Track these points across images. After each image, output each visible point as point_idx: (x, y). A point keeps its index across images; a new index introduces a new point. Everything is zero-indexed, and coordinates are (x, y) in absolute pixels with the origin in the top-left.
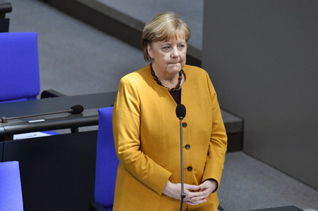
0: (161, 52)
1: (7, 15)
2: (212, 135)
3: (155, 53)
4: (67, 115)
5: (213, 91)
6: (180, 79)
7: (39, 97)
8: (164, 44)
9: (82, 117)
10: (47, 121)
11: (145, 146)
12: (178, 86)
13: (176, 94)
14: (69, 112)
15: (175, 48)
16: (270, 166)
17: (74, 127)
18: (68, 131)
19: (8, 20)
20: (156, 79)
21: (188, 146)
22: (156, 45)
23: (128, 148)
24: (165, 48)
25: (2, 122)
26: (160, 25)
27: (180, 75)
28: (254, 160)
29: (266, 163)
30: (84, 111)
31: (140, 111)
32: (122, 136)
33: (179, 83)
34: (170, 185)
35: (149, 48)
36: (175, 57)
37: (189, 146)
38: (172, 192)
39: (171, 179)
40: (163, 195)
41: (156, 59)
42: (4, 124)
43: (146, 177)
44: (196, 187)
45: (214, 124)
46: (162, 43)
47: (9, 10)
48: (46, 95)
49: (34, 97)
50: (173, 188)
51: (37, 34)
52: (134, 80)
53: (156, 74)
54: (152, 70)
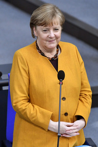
0: (41, 33)
2: (81, 91)
6: (58, 51)
8: (44, 28)
15: (52, 31)
20: (40, 52)
24: (44, 30)
27: (57, 48)
30: (3, 75)
33: (57, 54)
34: (52, 123)
35: (34, 29)
36: (51, 38)
37: (65, 98)
38: (54, 128)
43: (34, 119)
46: (42, 27)
53: (40, 48)
54: (37, 45)
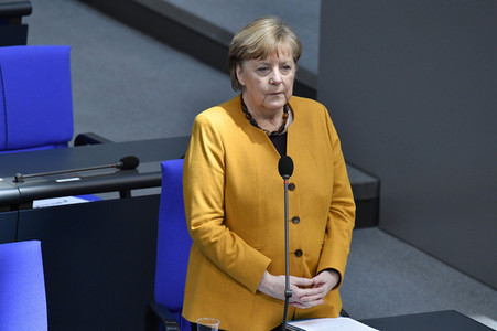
0: (255, 75)
1: (25, 20)
2: (333, 203)
3: (247, 77)
4: (114, 171)
5: (335, 136)
6: (285, 118)
7: (71, 144)
8: (259, 63)
9: (137, 173)
10: (83, 179)
11: (232, 219)
12: (282, 128)
13: (279, 140)
14: (117, 167)
15: (276, 69)
16: (420, 249)
17: (124, 189)
18: (116, 195)
19: (26, 27)
20: (249, 117)
21: (296, 220)
22: (249, 65)
23: (206, 221)
24: (260, 69)
25: (16, 181)
26: (254, 35)
27: (285, 111)
28: (396, 240)
29: (413, 245)
30: (140, 164)
31: (225, 166)
32: (197, 203)
33: (284, 124)
34: (269, 277)
35: (238, 70)
36: (275, 84)
37: (298, 219)
38: (272, 289)
39: (270, 269)
40: (258, 292)
41: (248, 86)
42: (19, 184)
43: (232, 265)
44: (307, 281)
45: (336, 186)
46: (256, 61)
47: (28, 12)
48: (83, 140)
49: (65, 144)
50: (274, 282)
51: (69, 49)
52: (216, 119)
53: (250, 110)
54: (243, 104)
